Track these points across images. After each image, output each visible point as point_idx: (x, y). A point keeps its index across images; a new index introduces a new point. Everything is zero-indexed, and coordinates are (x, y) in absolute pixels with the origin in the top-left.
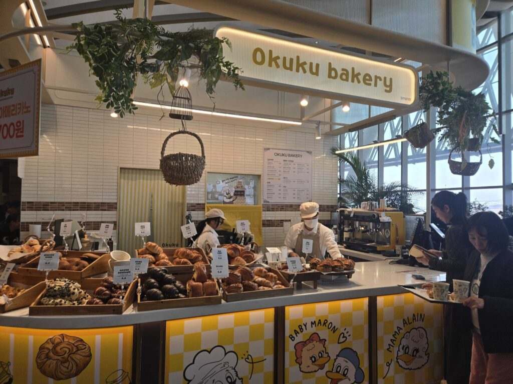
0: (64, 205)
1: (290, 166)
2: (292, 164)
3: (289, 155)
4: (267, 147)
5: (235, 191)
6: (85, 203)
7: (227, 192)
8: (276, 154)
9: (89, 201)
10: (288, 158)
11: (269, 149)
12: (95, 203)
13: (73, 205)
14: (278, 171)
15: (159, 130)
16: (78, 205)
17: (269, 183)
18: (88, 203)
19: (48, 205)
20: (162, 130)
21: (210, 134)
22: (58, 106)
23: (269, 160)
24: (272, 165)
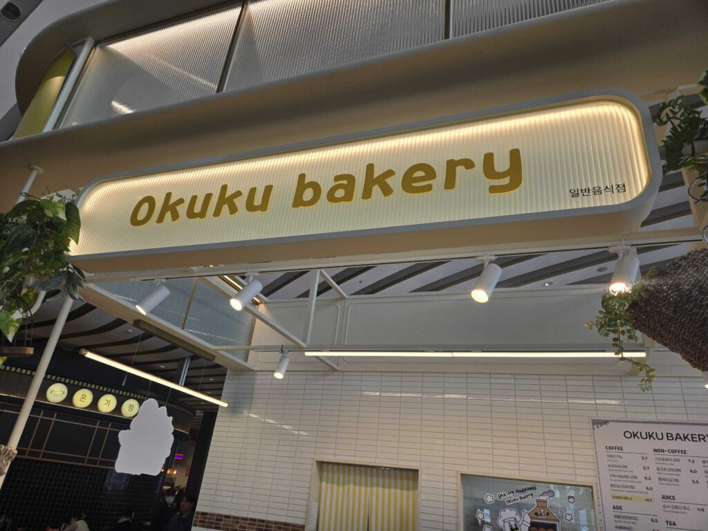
0: (238, 523)
1: (677, 465)
2: (683, 459)
3: (670, 437)
4: (602, 416)
5: (532, 524)
6: (263, 521)
7: (513, 523)
8: (628, 435)
9: (270, 518)
10: (666, 444)
11: (606, 422)
12: (276, 523)
13: (250, 524)
14: (641, 478)
15: (377, 394)
16: (254, 525)
17: (620, 508)
18: (268, 522)
19: (221, 520)
20: (382, 394)
21: (465, 396)
22: (258, 373)
23: (611, 448)
24: (621, 462)
